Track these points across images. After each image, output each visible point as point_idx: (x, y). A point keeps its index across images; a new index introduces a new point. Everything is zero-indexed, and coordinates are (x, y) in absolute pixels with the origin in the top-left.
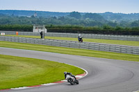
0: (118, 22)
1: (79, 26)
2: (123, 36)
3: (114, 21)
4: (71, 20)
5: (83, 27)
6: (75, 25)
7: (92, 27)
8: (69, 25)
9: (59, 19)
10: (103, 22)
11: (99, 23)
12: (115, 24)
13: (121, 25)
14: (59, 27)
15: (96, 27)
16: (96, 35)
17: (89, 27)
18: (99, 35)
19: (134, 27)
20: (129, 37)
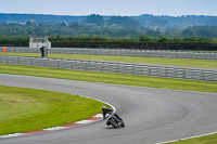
0: (162, 30)
1: (102, 36)
2: (169, 52)
3: (155, 28)
4: (89, 28)
5: (108, 38)
6: (95, 36)
7: (121, 39)
8: (85, 35)
9: (70, 26)
10: (138, 30)
11: (133, 32)
12: (157, 33)
13: (166, 34)
14: (71, 39)
15: (128, 38)
16: (128, 50)
17: (116, 39)
18: (133, 51)
19: (188, 37)
20: (180, 52)
